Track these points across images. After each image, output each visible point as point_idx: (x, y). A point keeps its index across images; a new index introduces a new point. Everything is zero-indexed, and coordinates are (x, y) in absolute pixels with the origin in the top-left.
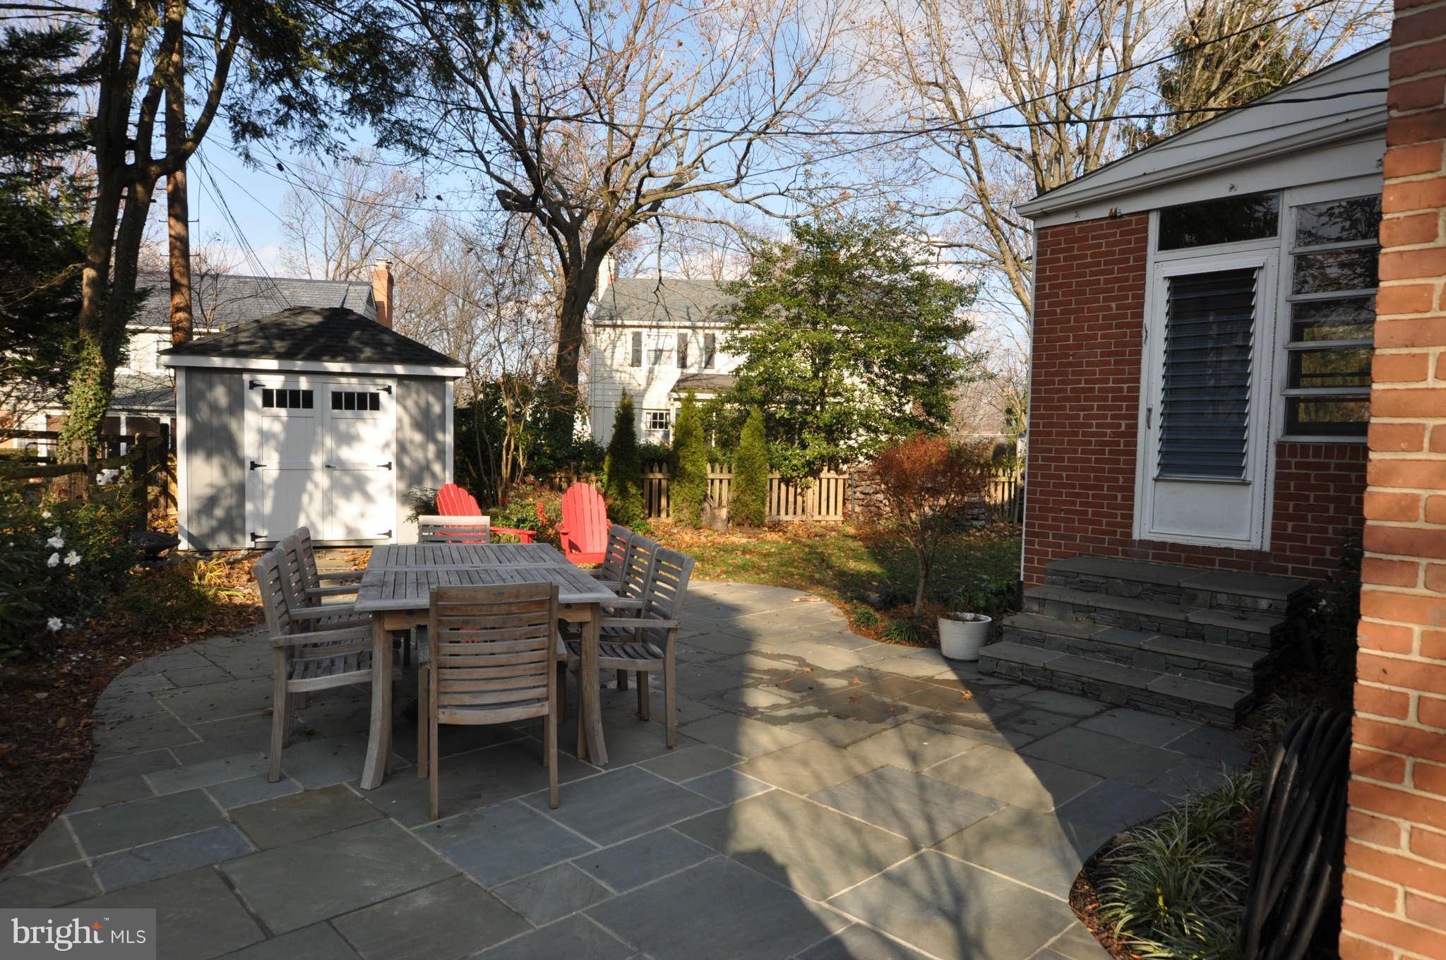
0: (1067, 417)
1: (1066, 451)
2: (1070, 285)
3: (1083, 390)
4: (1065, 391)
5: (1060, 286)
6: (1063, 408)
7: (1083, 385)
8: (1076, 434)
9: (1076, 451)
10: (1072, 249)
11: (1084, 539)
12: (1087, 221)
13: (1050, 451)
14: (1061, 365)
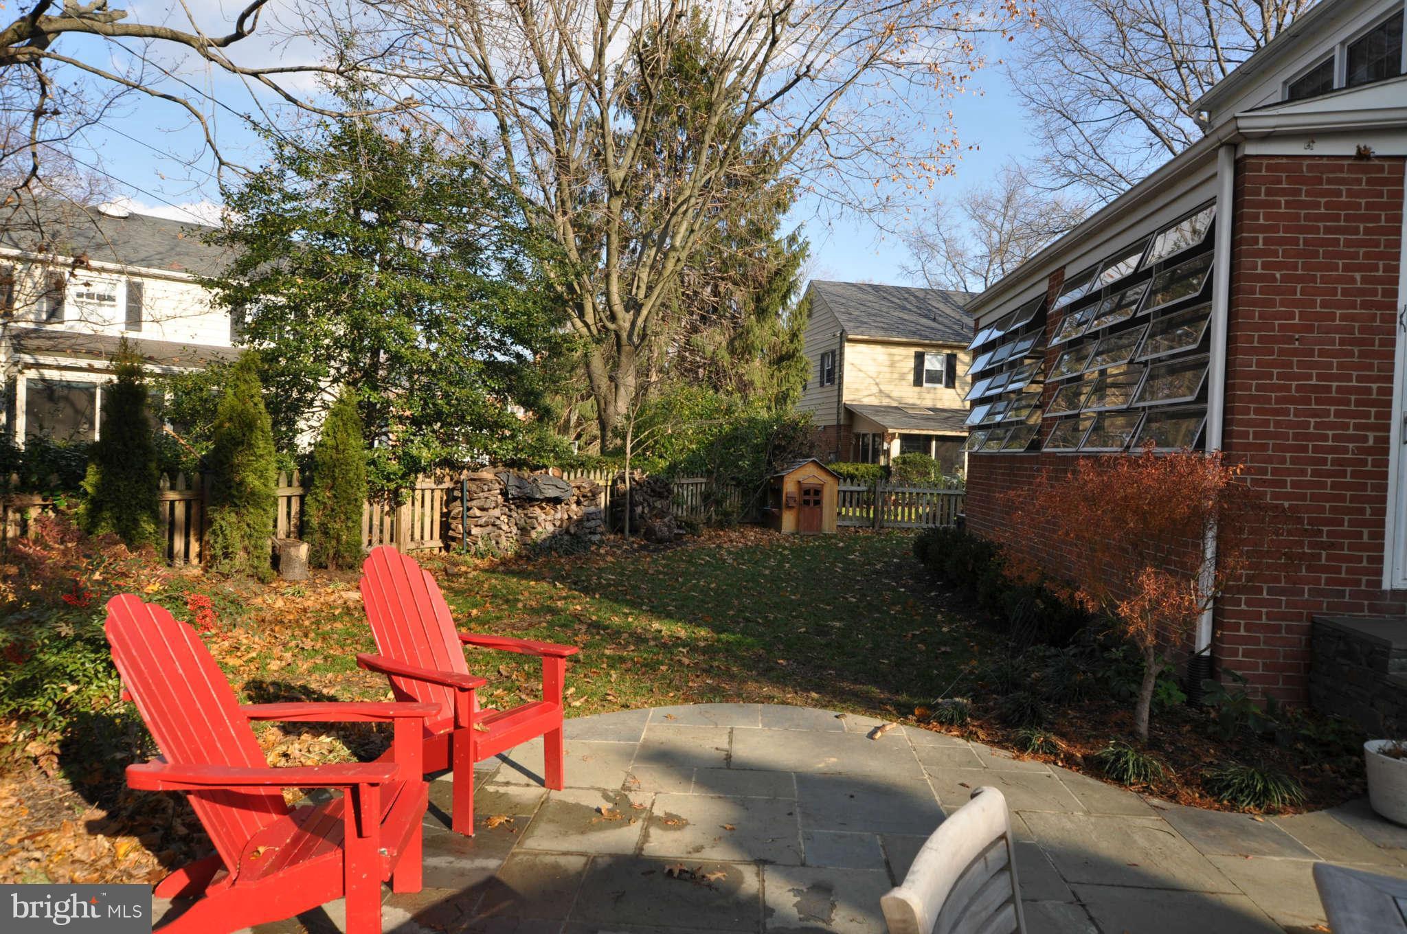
0: (1290, 425)
1: (1289, 472)
2: (1295, 241)
3: (1315, 388)
4: (1287, 388)
5: (1282, 241)
6: (1286, 412)
7: (1314, 382)
8: (1304, 449)
9: (1303, 472)
10: (1297, 192)
11: (1315, 592)
12: (1321, 157)
13: (1264, 472)
14: (1282, 352)
